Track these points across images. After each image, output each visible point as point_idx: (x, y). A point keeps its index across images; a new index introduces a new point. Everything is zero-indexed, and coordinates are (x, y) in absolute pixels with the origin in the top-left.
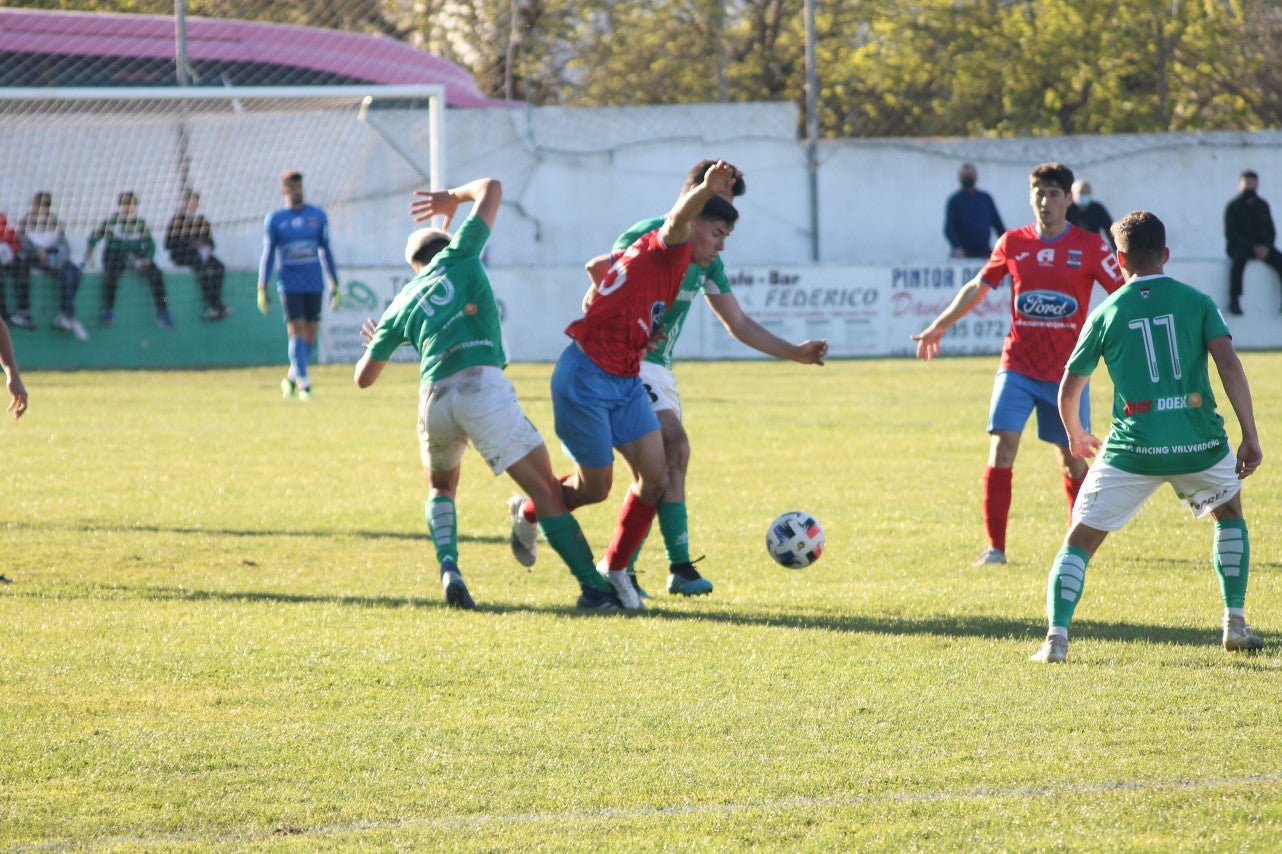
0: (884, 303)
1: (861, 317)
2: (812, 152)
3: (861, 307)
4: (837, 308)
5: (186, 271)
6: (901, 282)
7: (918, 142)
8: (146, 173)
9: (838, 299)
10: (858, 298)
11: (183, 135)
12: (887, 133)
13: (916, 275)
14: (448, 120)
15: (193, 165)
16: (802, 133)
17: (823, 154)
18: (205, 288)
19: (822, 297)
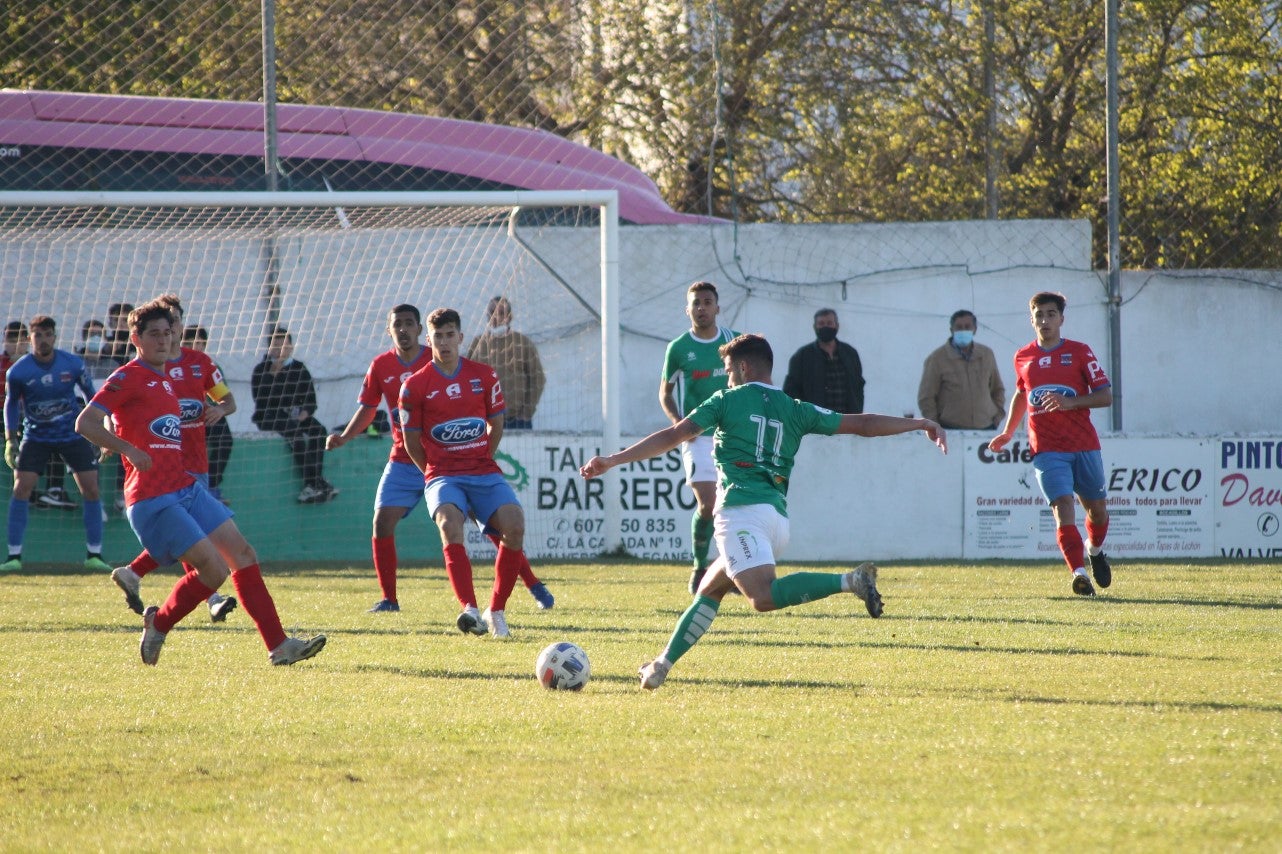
0: (1210, 487)
1: (1179, 507)
2: (1112, 285)
3: (1179, 492)
4: (1147, 494)
5: (274, 436)
6: (1233, 460)
7: (1259, 274)
8: (223, 307)
9: (1147, 482)
10: (1174, 480)
11: (271, 257)
12: (1216, 263)
13: (1253, 449)
14: (623, 239)
15: (284, 297)
16: (1100, 263)
17: (1126, 290)
18: (299, 460)
19: (1127, 477)
